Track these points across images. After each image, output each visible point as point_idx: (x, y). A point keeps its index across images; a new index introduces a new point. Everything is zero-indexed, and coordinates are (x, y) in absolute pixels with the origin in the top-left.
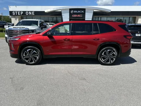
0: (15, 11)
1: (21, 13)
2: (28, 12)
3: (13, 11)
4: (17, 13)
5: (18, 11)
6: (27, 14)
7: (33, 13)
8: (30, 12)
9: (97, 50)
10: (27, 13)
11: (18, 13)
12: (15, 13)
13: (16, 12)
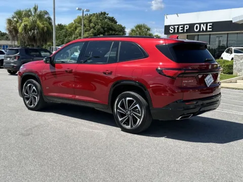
0: (174, 26)
1: (185, 29)
2: (200, 24)
3: (170, 26)
4: (178, 28)
5: (179, 25)
6: (197, 29)
7: (209, 27)
8: (202, 25)
9: (110, 90)
10: (197, 27)
11: (180, 29)
12: (174, 29)
13: (176, 27)
